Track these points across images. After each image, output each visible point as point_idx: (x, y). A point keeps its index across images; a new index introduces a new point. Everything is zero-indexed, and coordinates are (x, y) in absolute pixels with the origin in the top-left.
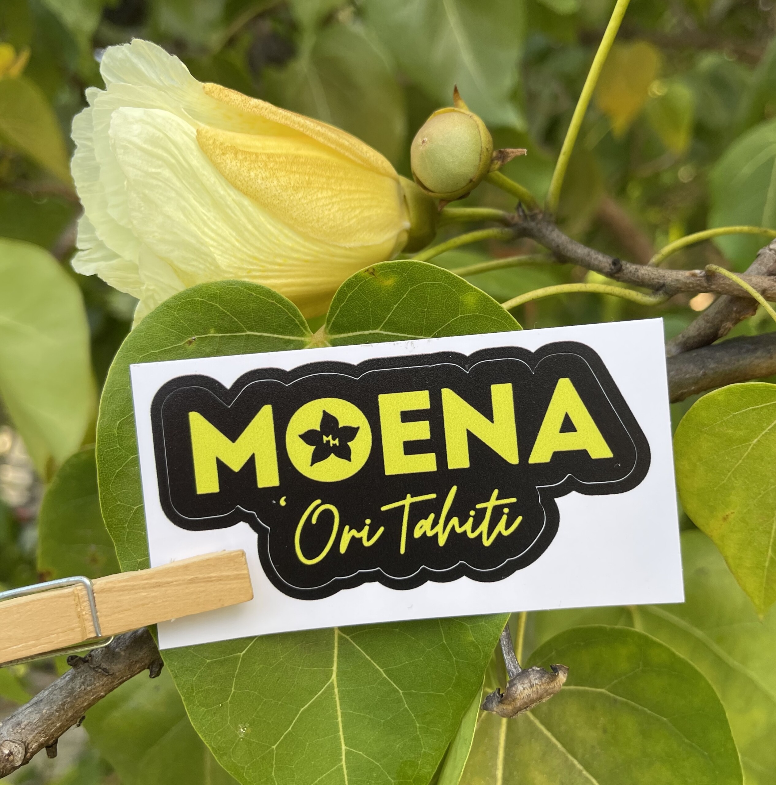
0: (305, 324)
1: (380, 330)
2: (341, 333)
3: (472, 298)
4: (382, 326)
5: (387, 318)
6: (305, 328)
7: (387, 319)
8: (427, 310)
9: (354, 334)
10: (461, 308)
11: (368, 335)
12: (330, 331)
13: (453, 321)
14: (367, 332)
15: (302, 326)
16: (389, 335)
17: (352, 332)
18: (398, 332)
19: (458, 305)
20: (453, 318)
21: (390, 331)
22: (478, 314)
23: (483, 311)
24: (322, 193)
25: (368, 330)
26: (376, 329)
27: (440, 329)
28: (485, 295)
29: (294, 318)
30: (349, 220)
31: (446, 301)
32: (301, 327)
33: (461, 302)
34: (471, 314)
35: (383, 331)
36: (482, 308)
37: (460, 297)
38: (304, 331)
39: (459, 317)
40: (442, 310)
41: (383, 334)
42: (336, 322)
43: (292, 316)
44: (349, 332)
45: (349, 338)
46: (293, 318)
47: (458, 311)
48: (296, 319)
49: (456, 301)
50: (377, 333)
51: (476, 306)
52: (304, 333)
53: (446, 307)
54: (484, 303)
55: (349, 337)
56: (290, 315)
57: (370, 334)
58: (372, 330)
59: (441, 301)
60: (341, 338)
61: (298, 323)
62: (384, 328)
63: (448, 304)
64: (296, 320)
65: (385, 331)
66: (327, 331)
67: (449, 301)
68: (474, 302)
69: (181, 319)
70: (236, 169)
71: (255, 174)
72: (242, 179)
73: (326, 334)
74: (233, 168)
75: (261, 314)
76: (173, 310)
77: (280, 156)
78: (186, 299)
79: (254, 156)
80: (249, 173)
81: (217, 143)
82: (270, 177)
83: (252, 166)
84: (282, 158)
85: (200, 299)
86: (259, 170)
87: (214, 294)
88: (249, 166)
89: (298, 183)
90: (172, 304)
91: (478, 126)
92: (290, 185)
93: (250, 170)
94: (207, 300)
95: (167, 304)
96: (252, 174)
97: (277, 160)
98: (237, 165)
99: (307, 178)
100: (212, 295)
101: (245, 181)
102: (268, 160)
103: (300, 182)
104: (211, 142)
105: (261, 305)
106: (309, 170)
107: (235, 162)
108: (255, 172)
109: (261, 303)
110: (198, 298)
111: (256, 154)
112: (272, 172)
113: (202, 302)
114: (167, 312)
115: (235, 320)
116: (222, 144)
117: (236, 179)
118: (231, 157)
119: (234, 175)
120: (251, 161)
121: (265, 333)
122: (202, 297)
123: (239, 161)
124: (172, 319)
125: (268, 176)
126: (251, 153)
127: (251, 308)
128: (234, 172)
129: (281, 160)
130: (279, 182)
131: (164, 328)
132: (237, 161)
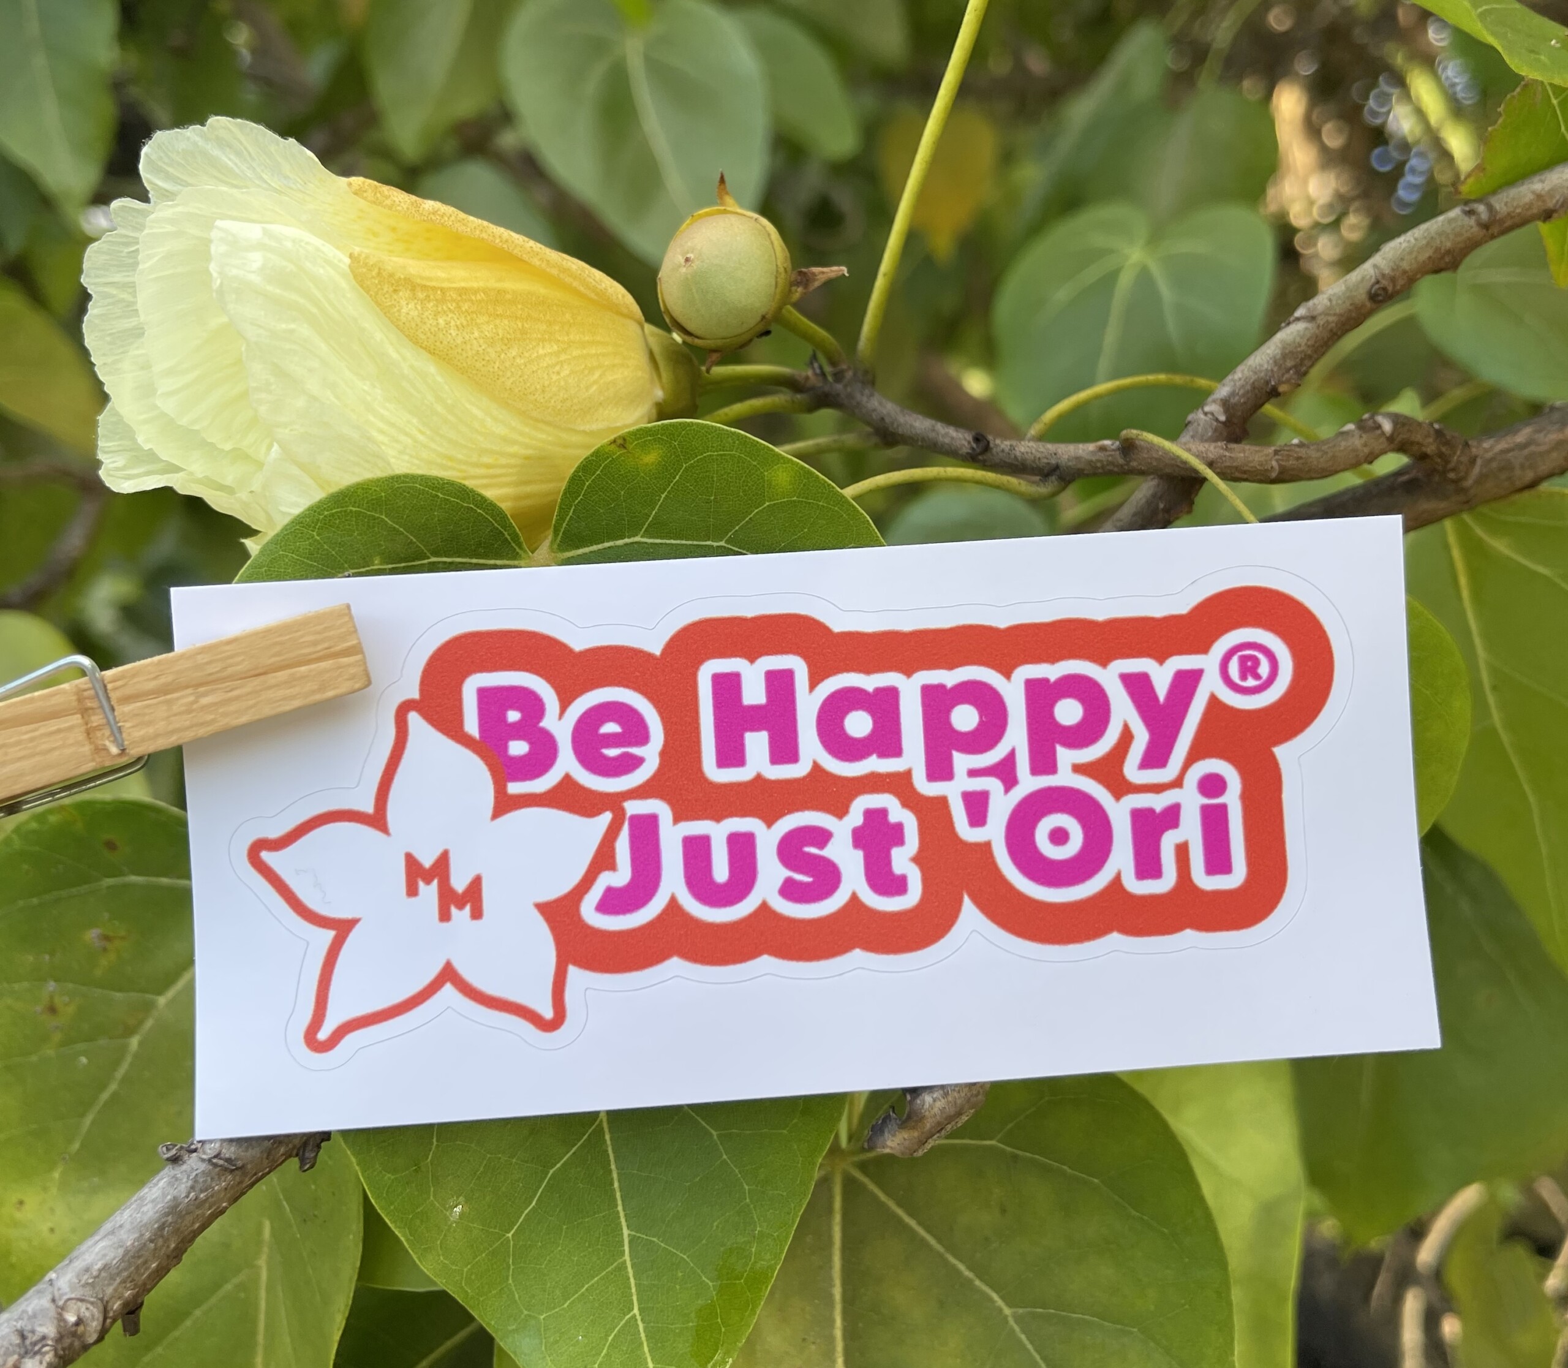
0: (519, 539)
1: (641, 537)
2: (578, 548)
3: (784, 474)
4: (643, 530)
5: (652, 516)
6: (520, 545)
7: (650, 519)
8: (715, 498)
9: (600, 546)
10: (768, 492)
11: (622, 546)
12: (559, 545)
13: (757, 512)
14: (620, 542)
15: (514, 542)
16: (656, 544)
17: (596, 544)
18: (671, 538)
19: (763, 486)
20: (756, 508)
21: (657, 538)
22: (795, 498)
23: (804, 494)
24: (543, 347)
25: (623, 539)
26: (634, 536)
27: (737, 528)
28: (805, 468)
29: (502, 530)
30: (587, 388)
31: (744, 482)
32: (513, 545)
33: (768, 481)
34: (785, 500)
35: (647, 537)
36: (802, 489)
37: (766, 473)
38: (518, 550)
39: (765, 505)
40: (738, 497)
41: (646, 543)
42: (569, 531)
43: (499, 527)
44: (592, 545)
45: (592, 555)
46: (500, 531)
47: (764, 496)
48: (505, 530)
49: (759, 480)
50: (636, 543)
51: (791, 487)
52: (518, 553)
53: (744, 491)
54: (805, 480)
55: (591, 552)
56: (496, 525)
57: (626, 544)
58: (629, 537)
59: (736, 482)
60: (578, 555)
61: (509, 537)
62: (648, 534)
63: (747, 486)
64: (506, 533)
65: (650, 538)
66: (555, 546)
67: (748, 482)
68: (788, 479)
69: (324, 543)
70: (416, 313)
71: (445, 320)
72: (427, 329)
73: (554, 552)
74: (411, 313)
75: (452, 527)
76: (311, 529)
77: (476, 291)
78: (331, 510)
79: (439, 292)
80: (437, 320)
81: (384, 274)
82: (468, 325)
83: (440, 309)
84: (480, 295)
85: (354, 509)
86: (451, 315)
87: (376, 499)
88: (435, 309)
89: (508, 333)
90: (308, 520)
91: (769, 235)
92: (497, 337)
93: (436, 314)
94: (365, 509)
95: (301, 520)
96: (441, 321)
97: (473, 298)
98: (416, 307)
99: (520, 325)
100: (374, 502)
101: (431, 333)
102: (459, 298)
103: (511, 332)
104: (374, 273)
105: (452, 512)
106: (520, 312)
107: (413, 304)
108: (445, 317)
109: (452, 510)
110: (351, 508)
111: (442, 289)
112: (469, 318)
113: (358, 514)
114: (302, 533)
115: (412, 540)
116: (391, 275)
117: (417, 330)
118: (407, 296)
119: (414, 326)
120: (436, 300)
121: (458, 557)
122: (357, 505)
123: (419, 302)
124: (310, 545)
125: (465, 323)
126: (434, 289)
127: (436, 519)
128: (413, 318)
129: (479, 297)
130: (482, 332)
131: (298, 560)
132: (416, 301)
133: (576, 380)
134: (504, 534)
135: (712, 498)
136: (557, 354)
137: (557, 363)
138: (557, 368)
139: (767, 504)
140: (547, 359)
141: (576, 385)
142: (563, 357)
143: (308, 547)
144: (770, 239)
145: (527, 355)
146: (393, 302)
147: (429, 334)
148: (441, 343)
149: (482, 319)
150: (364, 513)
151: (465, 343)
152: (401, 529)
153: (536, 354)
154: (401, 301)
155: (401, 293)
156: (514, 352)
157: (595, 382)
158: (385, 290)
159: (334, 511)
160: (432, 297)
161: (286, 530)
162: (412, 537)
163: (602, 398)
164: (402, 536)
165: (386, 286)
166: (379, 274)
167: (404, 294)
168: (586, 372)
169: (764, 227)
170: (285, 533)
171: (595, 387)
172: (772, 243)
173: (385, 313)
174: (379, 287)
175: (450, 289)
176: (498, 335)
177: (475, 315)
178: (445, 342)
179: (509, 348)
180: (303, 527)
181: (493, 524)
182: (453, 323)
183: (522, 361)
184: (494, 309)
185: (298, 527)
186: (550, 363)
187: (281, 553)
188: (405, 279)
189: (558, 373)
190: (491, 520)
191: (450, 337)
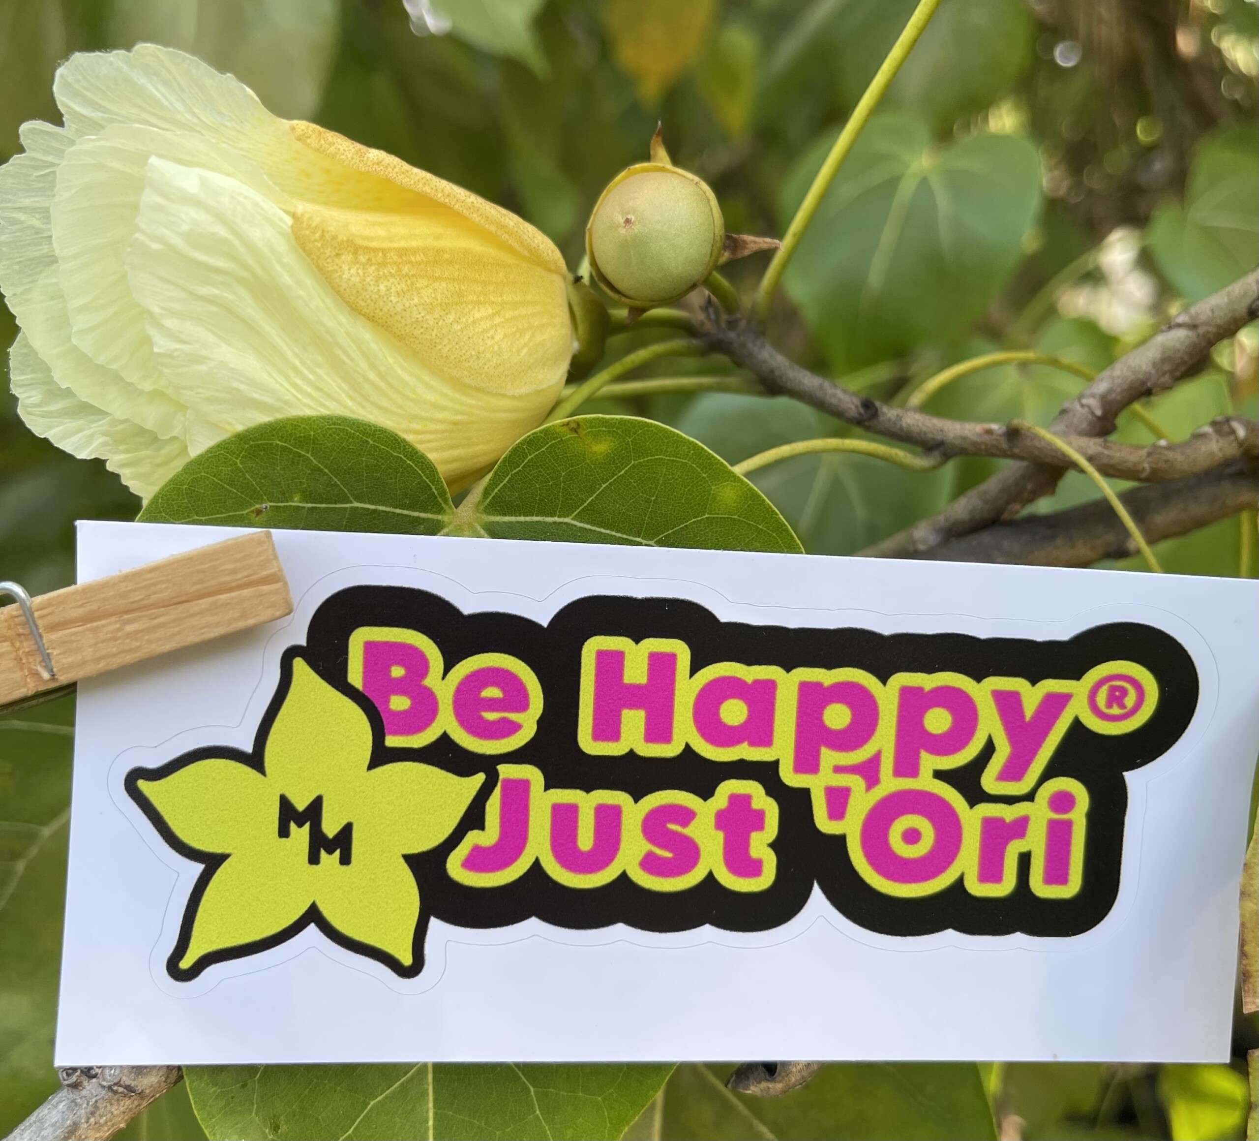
0: (446, 494)
1: (572, 519)
2: (505, 515)
3: (732, 492)
4: (576, 513)
5: (588, 502)
6: (446, 501)
7: (586, 504)
8: (656, 499)
9: (528, 519)
10: (710, 505)
11: (550, 524)
12: (486, 507)
13: (694, 522)
14: (549, 519)
15: (441, 497)
16: (585, 529)
17: (524, 516)
18: (601, 527)
19: (707, 499)
20: (694, 518)
21: (588, 524)
22: (736, 517)
23: (745, 514)
25: (552, 516)
26: (565, 517)
27: (670, 531)
28: (754, 490)
29: (430, 484)
31: (689, 490)
32: (440, 500)
33: (713, 494)
34: (726, 516)
35: (577, 521)
36: (746, 510)
37: (713, 488)
38: (443, 505)
39: (704, 517)
40: (679, 503)
41: (575, 526)
42: (499, 498)
43: (427, 481)
44: (520, 516)
45: (517, 525)
46: (428, 484)
47: (705, 508)
48: (433, 485)
49: (704, 492)
50: (565, 523)
51: (735, 505)
52: (442, 508)
53: (687, 499)
54: (750, 502)
55: (518, 522)
56: (424, 478)
57: (555, 523)
58: (559, 516)
59: (681, 489)
60: (503, 522)
61: (436, 492)
62: (579, 517)
63: (691, 494)
64: (433, 487)
65: (581, 522)
66: (482, 507)
67: (693, 491)
68: (735, 498)
69: (247, 472)
70: (358, 279)
71: (386, 286)
72: (368, 297)
73: (479, 512)
74: (353, 279)
75: (379, 474)
76: (235, 456)
77: (414, 251)
78: (257, 440)
79: (380, 254)
80: (378, 286)
81: (327, 236)
82: (408, 291)
83: (381, 273)
84: (420, 256)
85: (280, 443)
86: (392, 280)
87: (304, 437)
88: (376, 273)
89: (446, 297)
90: (233, 446)
91: (709, 201)
92: (436, 302)
93: (378, 279)
94: (292, 446)
95: (227, 445)
96: (382, 287)
97: (413, 259)
98: (358, 273)
99: (457, 287)
100: (302, 439)
101: (372, 300)
102: (400, 260)
103: (449, 296)
104: (317, 236)
105: (380, 460)
106: (457, 273)
107: (355, 268)
108: (385, 283)
109: (381, 458)
110: (278, 442)
111: (383, 250)
112: (409, 282)
113: (284, 449)
114: (225, 459)
115: (336, 482)
116: (334, 238)
117: (357, 297)
118: (349, 260)
119: (354, 291)
120: (378, 264)
121: (383, 505)
122: (284, 440)
123: (361, 267)
124: (232, 471)
125: (405, 289)
126: (375, 250)
127: (364, 464)
128: (354, 285)
129: (418, 258)
130: (421, 297)
131: (219, 483)
132: (358, 266)
133: (509, 343)
134: (431, 488)
135: (653, 498)
136: (491, 317)
137: (492, 327)
138: (491, 333)
139: (707, 516)
140: (482, 323)
141: (508, 350)
142: (497, 320)
143: (230, 473)
144: (710, 206)
145: (464, 320)
146: (335, 267)
147: (369, 301)
148: (381, 310)
149: (421, 283)
150: (290, 448)
151: (405, 310)
152: (326, 470)
153: (472, 319)
154: (343, 266)
155: (343, 257)
156: (451, 317)
157: (526, 345)
158: (328, 254)
159: (260, 442)
160: (374, 260)
161: (211, 453)
162: (336, 480)
163: (531, 361)
164: (325, 477)
165: (329, 250)
166: (322, 236)
167: (347, 257)
168: (518, 335)
169: (704, 192)
170: (210, 455)
171: (525, 351)
172: (711, 209)
173: (326, 278)
174: (322, 250)
175: (390, 249)
176: (437, 300)
177: (415, 279)
178: (385, 310)
179: (447, 314)
180: (227, 453)
181: (422, 477)
182: (393, 290)
183: (459, 327)
184: (433, 270)
185: (222, 452)
186: (485, 327)
187: (203, 474)
188: (348, 241)
189: (493, 338)
190: (420, 472)
191: (390, 304)
